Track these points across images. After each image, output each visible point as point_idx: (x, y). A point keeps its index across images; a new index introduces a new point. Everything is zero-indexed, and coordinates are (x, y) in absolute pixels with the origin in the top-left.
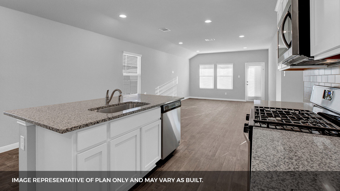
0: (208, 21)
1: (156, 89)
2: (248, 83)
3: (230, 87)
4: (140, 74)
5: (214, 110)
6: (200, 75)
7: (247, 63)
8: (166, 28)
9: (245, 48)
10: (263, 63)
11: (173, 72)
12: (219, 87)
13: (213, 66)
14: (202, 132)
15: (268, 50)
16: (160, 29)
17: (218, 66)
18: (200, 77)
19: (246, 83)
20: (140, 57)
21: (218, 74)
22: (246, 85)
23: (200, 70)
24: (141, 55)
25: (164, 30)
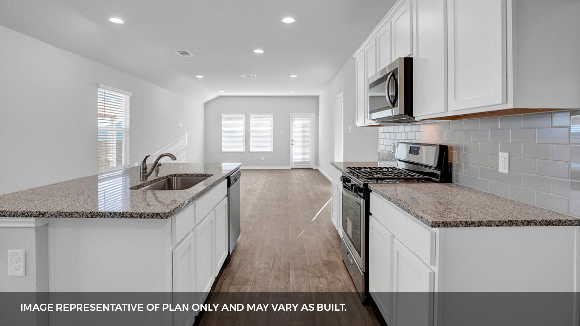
0: (259, 51)
1: (154, 154)
2: (293, 142)
3: (269, 148)
4: (128, 128)
5: (255, 183)
6: (223, 130)
7: (292, 114)
8: (188, 52)
9: (292, 93)
10: (312, 114)
11: (180, 125)
12: (253, 149)
13: (243, 116)
14: (256, 215)
15: (318, 97)
16: (176, 51)
17: (252, 116)
18: (223, 134)
19: (291, 142)
20: (128, 97)
21: (251, 129)
22: (291, 145)
23: (223, 122)
24: (130, 94)
25: (181, 54)
